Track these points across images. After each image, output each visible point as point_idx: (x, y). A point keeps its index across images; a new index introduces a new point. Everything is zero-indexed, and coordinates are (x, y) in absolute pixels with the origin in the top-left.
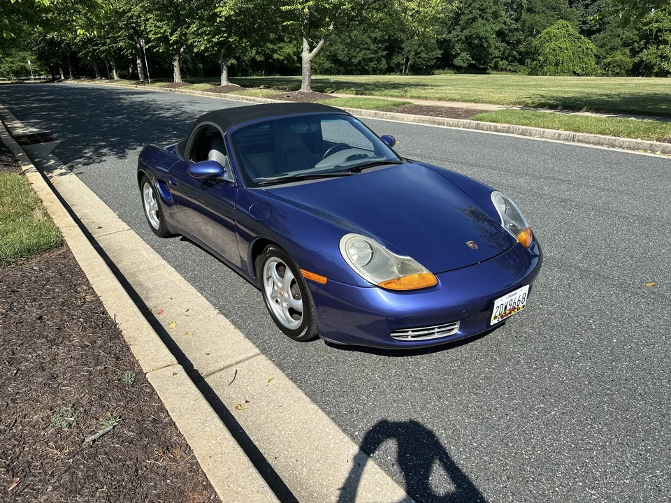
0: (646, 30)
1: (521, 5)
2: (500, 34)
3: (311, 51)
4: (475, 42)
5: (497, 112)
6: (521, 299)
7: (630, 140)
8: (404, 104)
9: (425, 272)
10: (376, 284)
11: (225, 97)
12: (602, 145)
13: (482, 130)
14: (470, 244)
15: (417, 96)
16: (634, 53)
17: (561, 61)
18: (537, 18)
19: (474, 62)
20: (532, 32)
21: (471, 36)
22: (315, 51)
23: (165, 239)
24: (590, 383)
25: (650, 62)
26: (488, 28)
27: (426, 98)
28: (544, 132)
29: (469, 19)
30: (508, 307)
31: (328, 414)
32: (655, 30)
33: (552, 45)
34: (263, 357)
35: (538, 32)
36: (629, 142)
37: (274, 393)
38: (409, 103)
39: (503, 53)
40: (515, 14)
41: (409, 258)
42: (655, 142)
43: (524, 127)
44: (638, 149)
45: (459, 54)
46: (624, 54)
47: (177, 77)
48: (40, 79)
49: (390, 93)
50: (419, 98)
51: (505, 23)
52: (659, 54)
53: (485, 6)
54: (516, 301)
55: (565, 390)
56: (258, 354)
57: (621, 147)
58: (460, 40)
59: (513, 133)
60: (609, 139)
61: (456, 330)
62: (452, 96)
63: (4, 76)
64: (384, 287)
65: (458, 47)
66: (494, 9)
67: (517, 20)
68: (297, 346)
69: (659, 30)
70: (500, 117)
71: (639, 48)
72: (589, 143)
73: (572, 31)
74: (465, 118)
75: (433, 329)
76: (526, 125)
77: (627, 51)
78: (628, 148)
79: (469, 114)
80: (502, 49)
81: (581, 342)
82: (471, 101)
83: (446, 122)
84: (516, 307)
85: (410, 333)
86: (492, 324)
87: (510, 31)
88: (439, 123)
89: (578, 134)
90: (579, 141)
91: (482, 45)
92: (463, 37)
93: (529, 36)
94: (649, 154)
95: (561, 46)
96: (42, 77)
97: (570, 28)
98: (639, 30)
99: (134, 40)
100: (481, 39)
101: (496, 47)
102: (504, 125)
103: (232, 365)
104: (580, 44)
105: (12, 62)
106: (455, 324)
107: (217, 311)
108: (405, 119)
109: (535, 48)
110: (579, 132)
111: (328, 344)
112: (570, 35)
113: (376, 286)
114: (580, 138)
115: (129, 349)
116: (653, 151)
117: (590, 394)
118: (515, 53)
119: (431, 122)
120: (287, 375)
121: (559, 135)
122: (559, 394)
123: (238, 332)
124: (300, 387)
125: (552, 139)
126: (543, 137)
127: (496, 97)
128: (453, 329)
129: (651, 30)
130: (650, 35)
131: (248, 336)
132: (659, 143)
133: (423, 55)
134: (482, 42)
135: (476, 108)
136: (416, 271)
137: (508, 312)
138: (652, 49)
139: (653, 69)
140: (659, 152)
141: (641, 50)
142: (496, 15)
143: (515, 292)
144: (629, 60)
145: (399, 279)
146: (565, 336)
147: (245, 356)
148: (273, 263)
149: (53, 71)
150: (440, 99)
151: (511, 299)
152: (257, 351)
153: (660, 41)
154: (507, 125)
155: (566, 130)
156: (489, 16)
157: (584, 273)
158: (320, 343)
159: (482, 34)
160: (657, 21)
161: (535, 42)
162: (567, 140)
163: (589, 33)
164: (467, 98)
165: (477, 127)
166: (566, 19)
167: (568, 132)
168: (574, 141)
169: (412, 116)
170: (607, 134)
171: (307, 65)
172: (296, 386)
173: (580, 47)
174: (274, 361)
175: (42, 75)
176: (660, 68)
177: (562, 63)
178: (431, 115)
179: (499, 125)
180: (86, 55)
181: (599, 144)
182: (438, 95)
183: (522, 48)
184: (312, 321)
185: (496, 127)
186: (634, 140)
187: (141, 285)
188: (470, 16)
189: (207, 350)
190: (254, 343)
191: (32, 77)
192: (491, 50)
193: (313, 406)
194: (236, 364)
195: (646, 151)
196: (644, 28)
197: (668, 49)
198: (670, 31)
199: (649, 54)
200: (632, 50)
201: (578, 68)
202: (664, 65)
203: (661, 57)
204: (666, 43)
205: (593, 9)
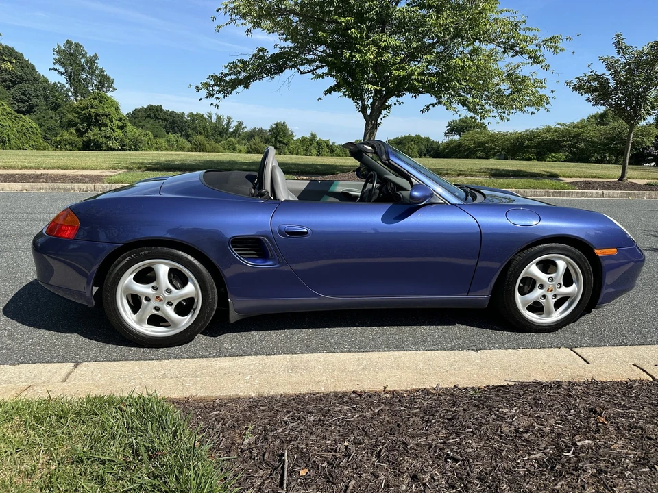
0: (85, 114)
16: (80, 133)
17: (7, 139)
25: (98, 141)
32: (93, 114)
46: (71, 134)
52: (103, 134)
69: (97, 115)
71: (83, 128)
73: (9, 110)
77: (73, 130)
97: (6, 106)
98: (78, 113)
104: (22, 123)
112: (9, 113)
129: (90, 115)
130: (90, 118)
138: (96, 130)
139: (101, 147)
141: (87, 130)
144: (77, 139)
153: (100, 124)
160: (92, 107)
173: (23, 125)
176: (107, 146)
177: (9, 141)
196: (83, 112)
197: (108, 129)
198: (107, 116)
199: (94, 134)
200: (78, 130)
201: (28, 145)
202: (110, 144)
203: (106, 137)
204: (106, 126)
205: (16, 91)
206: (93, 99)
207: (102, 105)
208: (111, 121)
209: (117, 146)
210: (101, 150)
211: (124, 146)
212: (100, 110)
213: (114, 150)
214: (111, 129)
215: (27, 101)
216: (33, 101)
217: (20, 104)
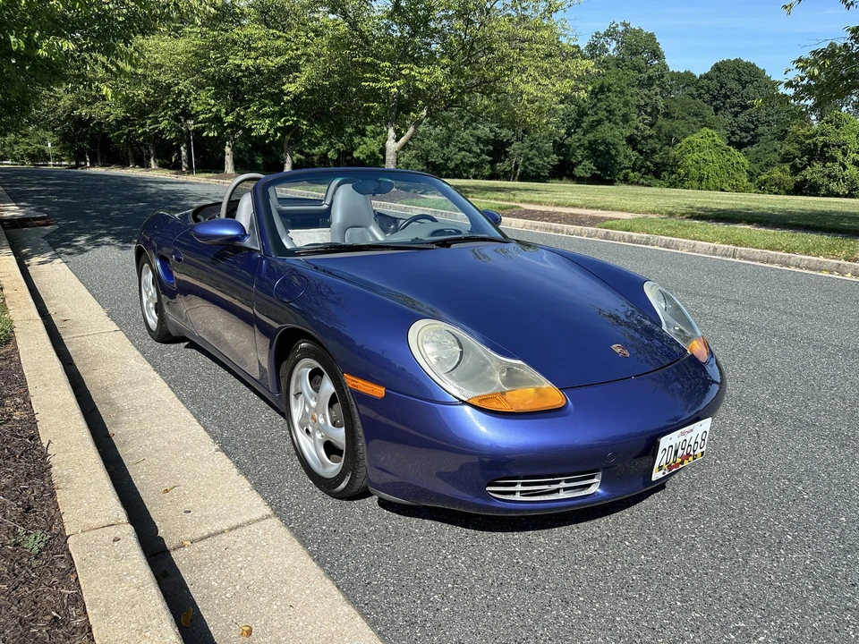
0: (809, 144)
1: (656, 108)
2: (631, 141)
3: (397, 140)
4: (601, 148)
5: (631, 220)
6: (699, 440)
7: (810, 257)
8: (512, 207)
9: (547, 385)
10: (465, 399)
11: (287, 192)
12: (773, 263)
13: (613, 240)
14: (617, 348)
15: (528, 199)
16: (796, 170)
17: (706, 176)
18: (676, 124)
19: (599, 172)
20: (670, 140)
21: (596, 141)
22: (403, 140)
23: (163, 345)
24: (816, 588)
25: (816, 182)
26: (617, 133)
27: (540, 203)
28: (695, 245)
29: (593, 122)
30: (680, 452)
31: (373, 624)
32: (820, 145)
33: (695, 156)
34: (275, 521)
35: (678, 141)
36: (808, 260)
37: (284, 582)
38: (519, 207)
39: (634, 165)
40: (650, 118)
41: (520, 362)
42: (843, 262)
43: (668, 238)
44: (821, 270)
45: (580, 162)
46: (783, 171)
47: (229, 168)
48: (61, 166)
49: (495, 196)
50: (531, 202)
51: (637, 128)
52: (827, 172)
53: (613, 107)
54: (692, 443)
55: (777, 598)
56: (268, 517)
57: (797, 266)
58: (581, 145)
59: (653, 245)
60: (782, 256)
61: (595, 487)
62: (572, 201)
63: (16, 161)
64: (478, 404)
65: (579, 153)
66: (624, 110)
67: (651, 125)
68: (333, 506)
69: (826, 145)
70: (637, 226)
71: (801, 164)
72: (755, 260)
73: (718, 141)
74: (591, 225)
75: (558, 482)
76: (671, 235)
77: (787, 167)
78: (807, 268)
79: (594, 221)
80: (634, 158)
81: (789, 519)
82: (598, 208)
83: (565, 230)
84: (692, 453)
85: (519, 488)
86: (653, 479)
87: (644, 138)
88: (556, 231)
89: (739, 248)
90: (741, 257)
91: (608, 153)
92: (586, 142)
93: (665, 145)
94: (836, 275)
95: (706, 157)
96: (63, 163)
97: (716, 138)
98: (801, 143)
99: (179, 121)
100: (607, 145)
101: (627, 155)
102: (642, 235)
103: (223, 532)
104: (728, 157)
105: (28, 144)
106: (593, 477)
107: (217, 447)
108: (513, 225)
109: (674, 159)
110: (741, 246)
111: (384, 504)
112: (717, 145)
113: (464, 403)
114: (744, 254)
115: (53, 495)
116: (842, 273)
117: (819, 607)
118: (649, 163)
119: (546, 229)
120: (311, 554)
121: (715, 249)
122: (768, 605)
123: (243, 481)
124: (329, 574)
125: (706, 253)
126: (694, 251)
127: (630, 204)
128: (589, 486)
129: (815, 145)
130: (814, 150)
131: (258, 487)
132: (848, 262)
133: (537, 161)
134: (609, 149)
135: (605, 215)
136: (531, 382)
137: (679, 460)
138: (818, 166)
139: (819, 190)
140: (849, 275)
141: (805, 167)
142: (626, 119)
143: (691, 427)
144: (789, 178)
145: (503, 393)
146: (763, 508)
147: (246, 518)
148: (305, 369)
149: (79, 157)
150: (557, 205)
151: (684, 438)
152: (268, 511)
153: (827, 158)
154: (645, 235)
155: (723, 243)
156: (618, 119)
157: (777, 418)
158: (372, 502)
159: (609, 139)
160: (822, 134)
161: (674, 152)
162: (726, 255)
163: (739, 146)
164: (593, 204)
165: (606, 237)
166: (711, 128)
167: (726, 246)
168: (734, 257)
169: (522, 222)
170: (778, 250)
171: (392, 157)
172: (322, 573)
173: (729, 160)
174: (292, 529)
175: (64, 161)
176: (827, 190)
177: (707, 179)
178: (546, 221)
179: (635, 235)
180: (120, 137)
181: (767, 262)
182: (554, 200)
183: (657, 158)
184: (357, 462)
185: (631, 236)
186: (815, 258)
187: (111, 404)
188: (595, 118)
189: (188, 506)
190: (265, 498)
191: (51, 163)
192: (620, 159)
193: (348, 609)
194: (230, 530)
195: (831, 272)
196: (807, 142)
197: (837, 167)
198: (839, 146)
199: (814, 172)
200: (793, 167)
201: (727, 185)
202: (833, 186)
203: (829, 176)
204: (834, 160)
205: (743, 118)
206: (827, 123)
207: (838, 131)
208: (845, 154)
209: (843, 189)
210: (817, 195)
211: (855, 190)
212: (832, 139)
213: (837, 195)
214: (841, 164)
215: (753, 130)
216: (761, 129)
217: (744, 134)
